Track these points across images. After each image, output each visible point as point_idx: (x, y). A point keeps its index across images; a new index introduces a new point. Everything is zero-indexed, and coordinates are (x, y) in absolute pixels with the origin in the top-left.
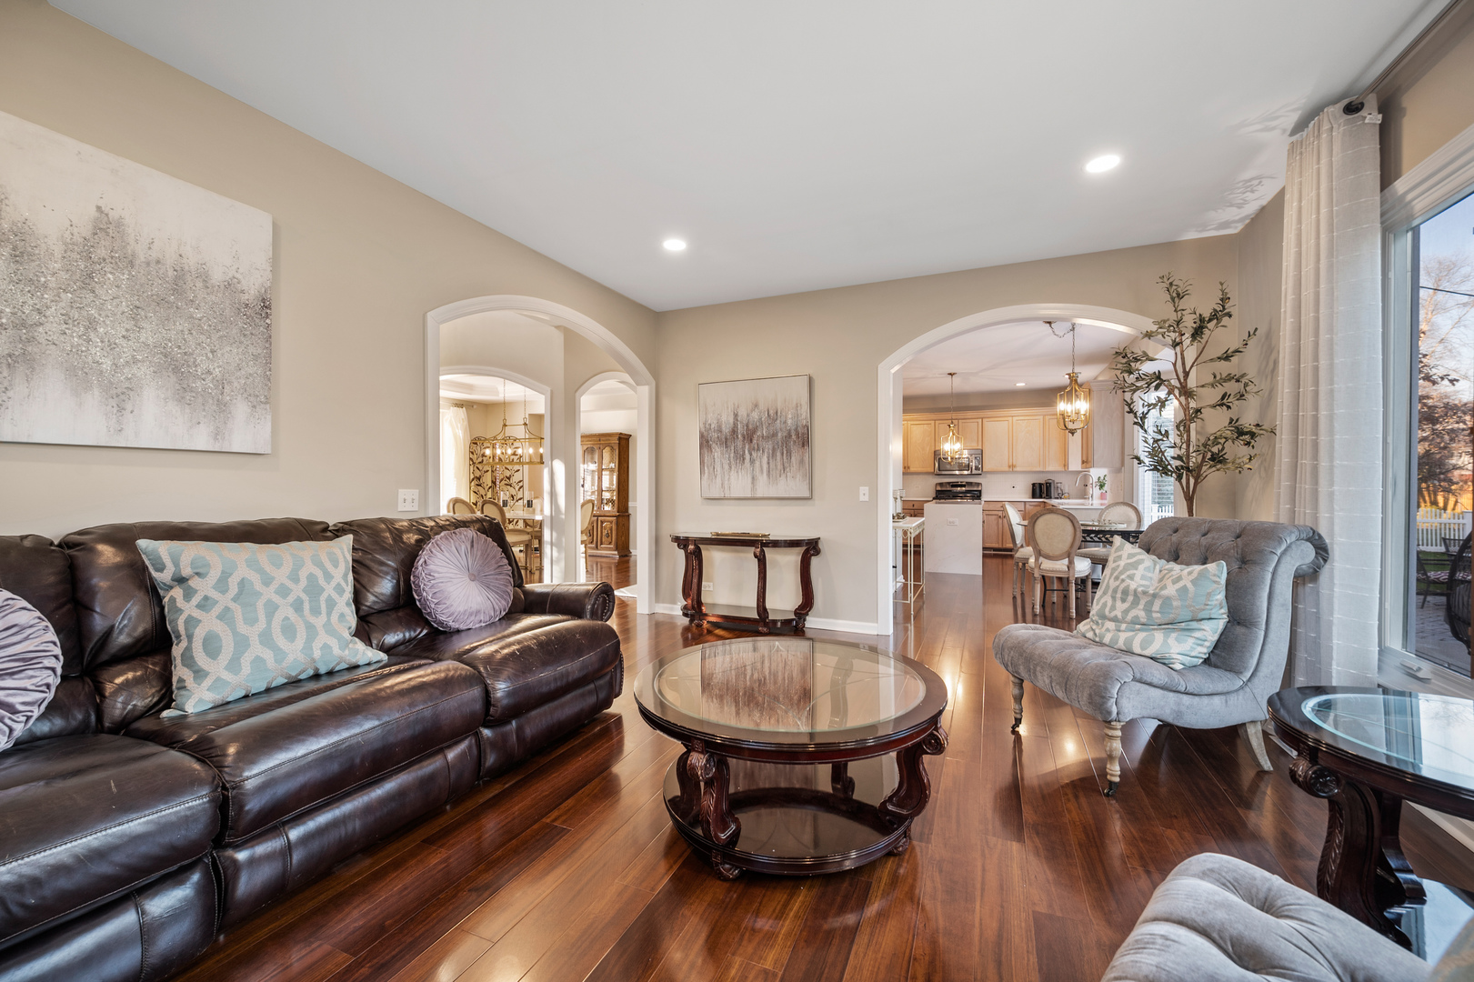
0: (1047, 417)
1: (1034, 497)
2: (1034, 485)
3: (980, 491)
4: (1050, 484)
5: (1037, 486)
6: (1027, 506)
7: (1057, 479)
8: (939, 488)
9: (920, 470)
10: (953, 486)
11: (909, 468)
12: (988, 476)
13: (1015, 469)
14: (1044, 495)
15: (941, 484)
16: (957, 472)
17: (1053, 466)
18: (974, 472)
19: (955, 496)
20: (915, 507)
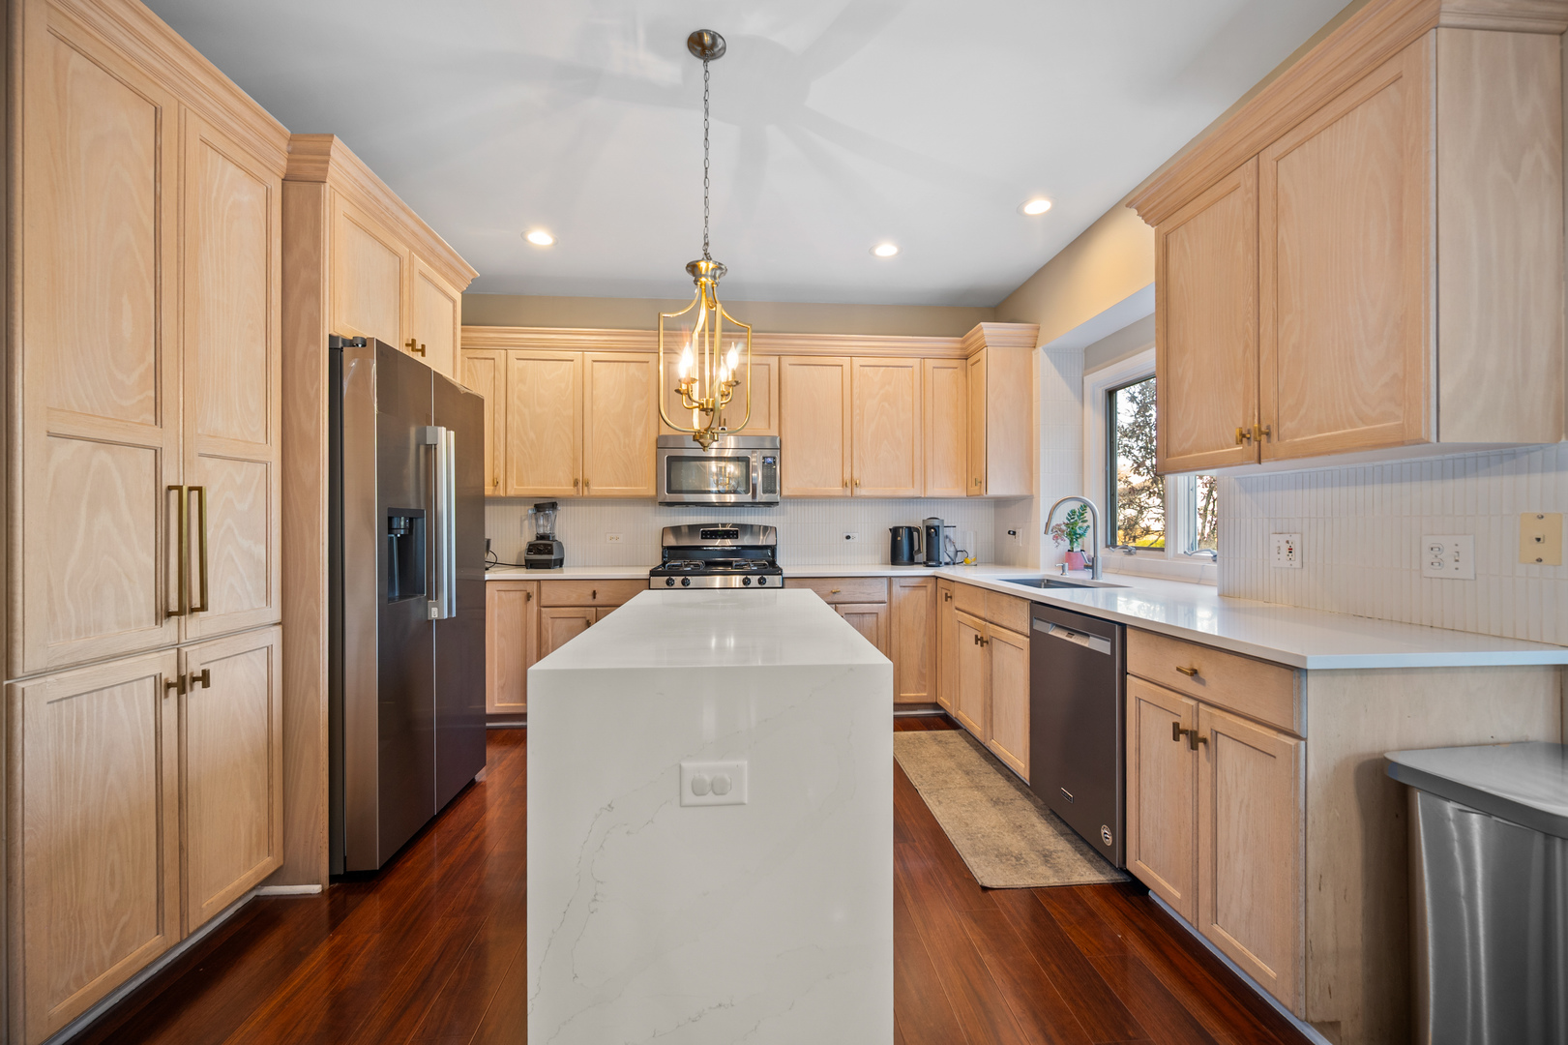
0: (930, 363)
1: (895, 559)
2: (895, 531)
3: (773, 549)
4: (937, 529)
5: (904, 534)
6: (896, 588)
7: (946, 516)
8: (671, 541)
9: (618, 489)
10: (706, 535)
11: (587, 484)
12: (790, 508)
13: (859, 492)
14: (921, 557)
15: (676, 530)
16: (713, 498)
17: (944, 484)
18: (761, 497)
19: (713, 564)
20: (600, 599)
